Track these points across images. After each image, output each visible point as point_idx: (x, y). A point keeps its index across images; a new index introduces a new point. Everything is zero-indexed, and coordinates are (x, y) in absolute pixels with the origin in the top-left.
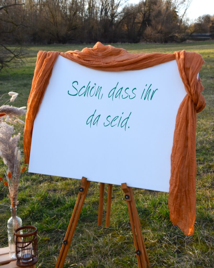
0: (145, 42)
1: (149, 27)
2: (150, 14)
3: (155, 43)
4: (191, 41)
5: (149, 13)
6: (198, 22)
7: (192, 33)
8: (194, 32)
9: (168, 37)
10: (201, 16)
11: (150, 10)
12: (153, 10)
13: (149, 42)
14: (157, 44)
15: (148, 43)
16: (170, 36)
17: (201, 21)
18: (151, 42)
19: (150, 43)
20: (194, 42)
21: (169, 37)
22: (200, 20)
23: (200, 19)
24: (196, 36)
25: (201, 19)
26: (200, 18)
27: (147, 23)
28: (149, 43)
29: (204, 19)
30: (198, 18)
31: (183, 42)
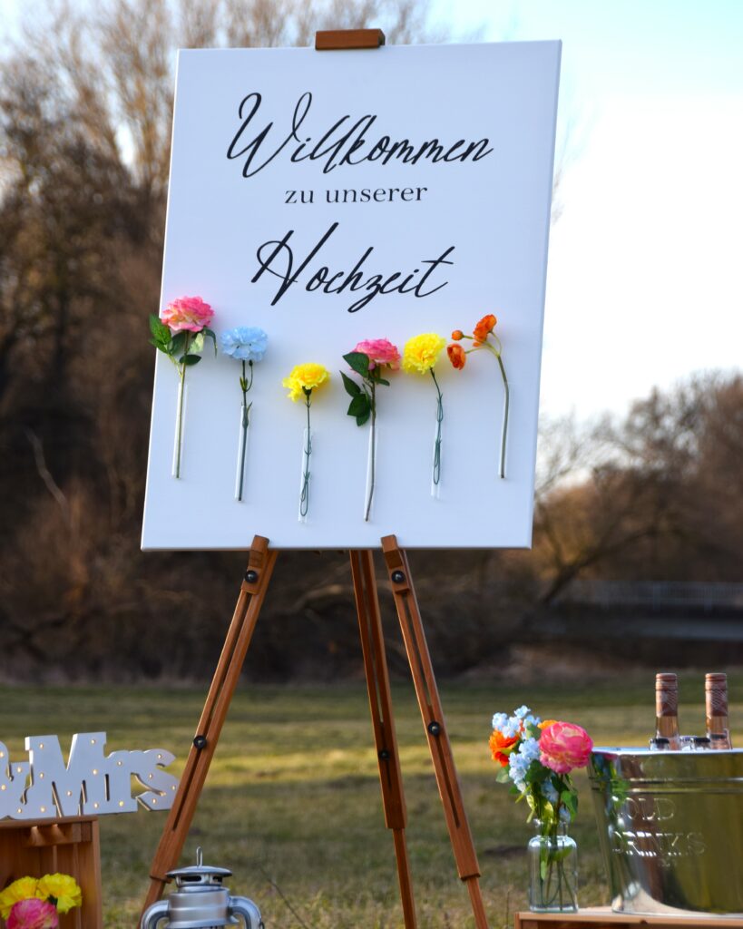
0: (24, 662)
1: (60, 496)
2: (66, 342)
3: (144, 682)
4: (563, 668)
5: (59, 330)
6: (638, 463)
7: (567, 575)
8: (593, 558)
9: (299, 604)
10: (668, 389)
11: (64, 298)
12: (98, 296)
13: (70, 664)
14: (170, 693)
15: (57, 678)
16: (314, 594)
17: (662, 445)
18: (95, 667)
19: (83, 683)
20: (597, 671)
21: (308, 605)
22: (658, 435)
23: (656, 419)
24: (618, 611)
25: (669, 422)
26: (651, 409)
27: (37, 444)
28: (73, 677)
29: (702, 424)
30: (638, 409)
31: (472, 674)
